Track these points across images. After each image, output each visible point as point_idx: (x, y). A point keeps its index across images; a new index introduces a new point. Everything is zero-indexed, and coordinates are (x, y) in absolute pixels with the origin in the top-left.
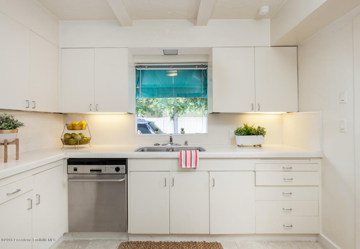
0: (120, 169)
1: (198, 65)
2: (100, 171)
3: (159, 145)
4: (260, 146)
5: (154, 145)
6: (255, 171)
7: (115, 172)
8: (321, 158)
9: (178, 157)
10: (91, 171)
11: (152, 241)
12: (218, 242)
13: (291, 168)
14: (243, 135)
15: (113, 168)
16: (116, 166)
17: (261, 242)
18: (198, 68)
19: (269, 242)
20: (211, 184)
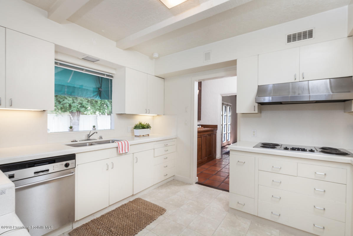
0: (70, 164)
1: (106, 75)
2: (48, 170)
3: (77, 141)
4: (148, 135)
5: (72, 142)
6: (154, 149)
7: (65, 168)
8: (176, 138)
9: (117, 146)
10: (35, 173)
11: (95, 218)
12: (137, 198)
13: (167, 145)
14: (141, 129)
15: (62, 165)
16: (65, 163)
17: (155, 189)
18: (107, 76)
19: (158, 187)
20: (135, 161)
